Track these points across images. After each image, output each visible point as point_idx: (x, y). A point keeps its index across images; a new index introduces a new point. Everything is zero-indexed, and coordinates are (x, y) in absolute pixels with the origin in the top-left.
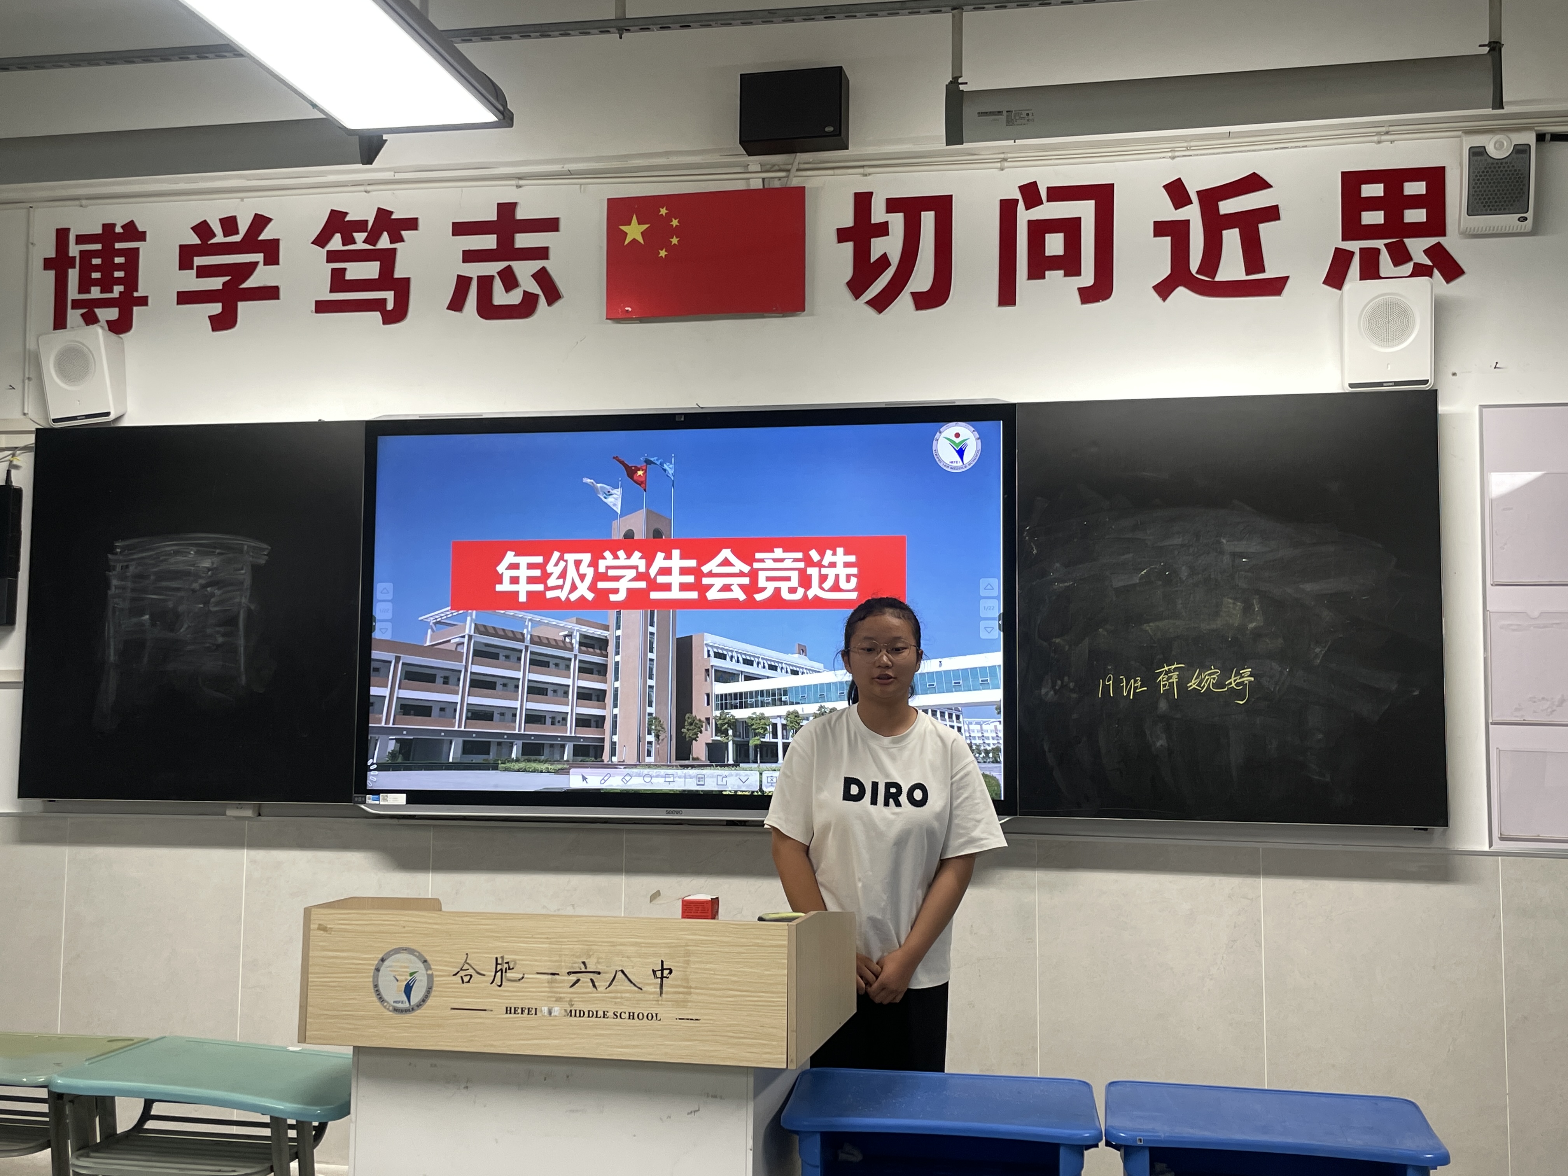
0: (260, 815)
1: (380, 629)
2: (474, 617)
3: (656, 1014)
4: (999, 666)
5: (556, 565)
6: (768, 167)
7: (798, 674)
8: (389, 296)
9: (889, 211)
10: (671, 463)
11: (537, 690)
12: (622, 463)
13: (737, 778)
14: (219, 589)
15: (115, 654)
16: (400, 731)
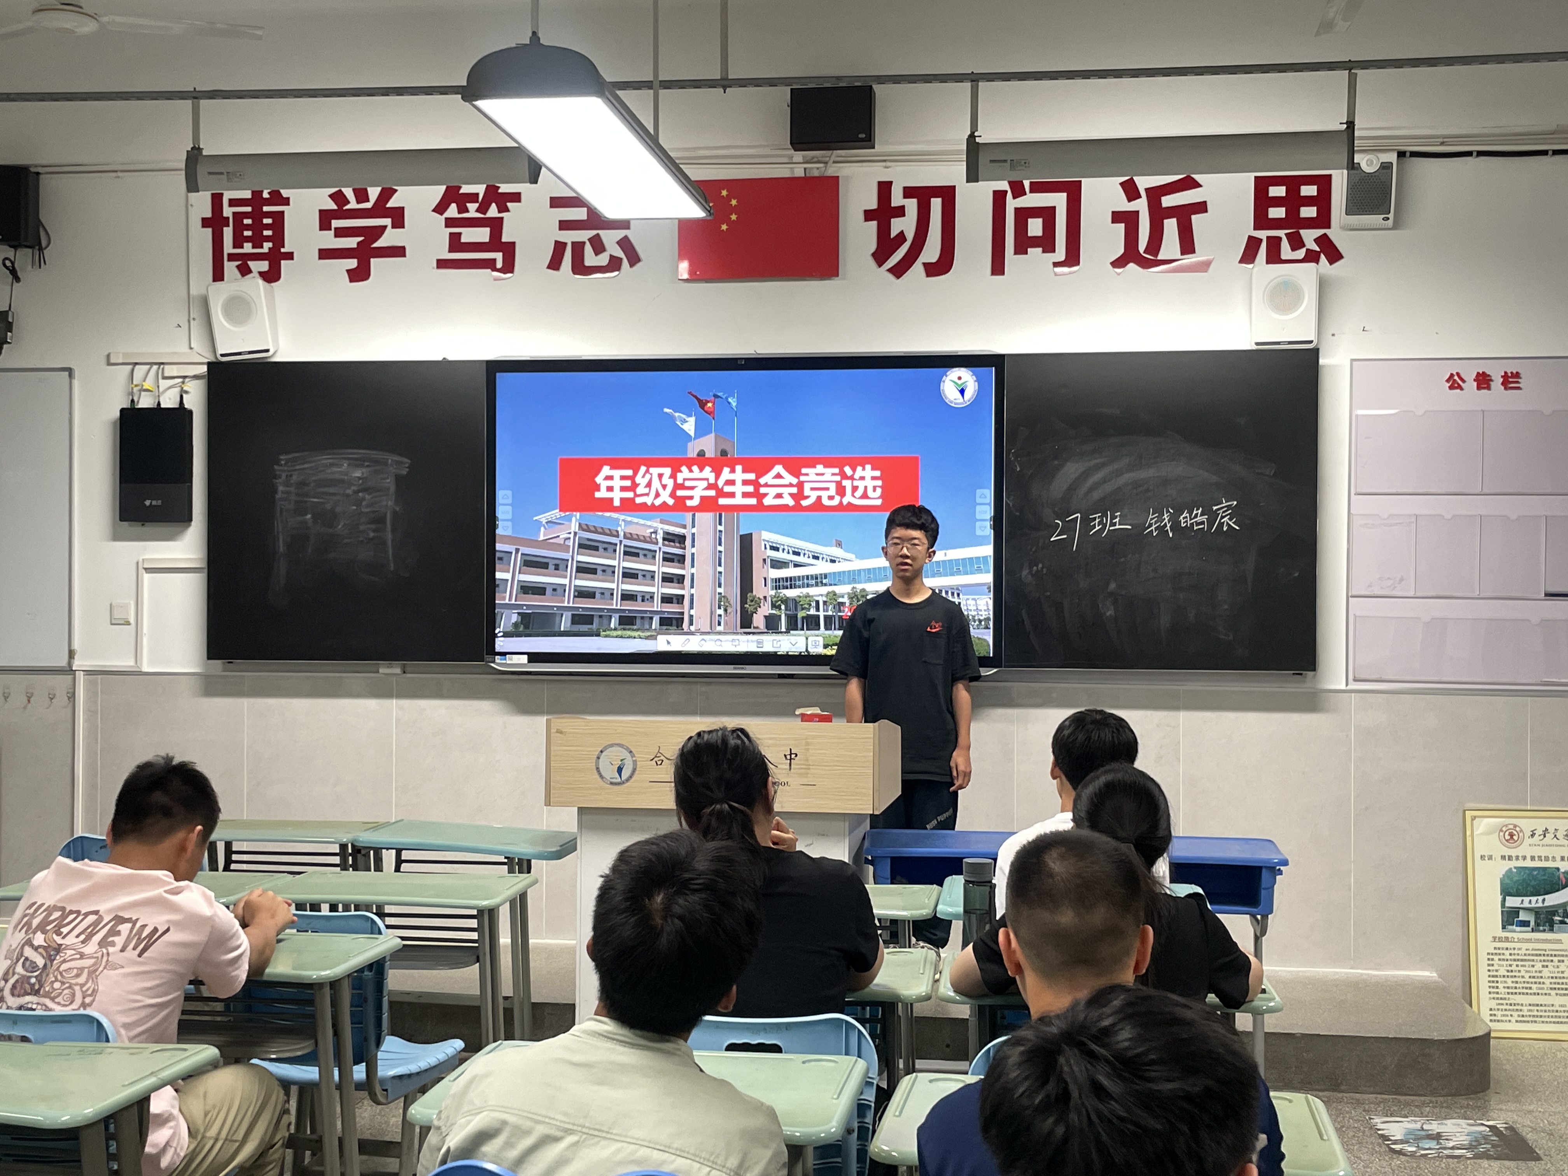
0: (404, 673)
1: (503, 527)
2: (578, 517)
3: (787, 782)
4: (990, 556)
5: (644, 476)
6: (809, 160)
7: (835, 563)
8: (498, 256)
10: (734, 397)
11: (629, 575)
12: (695, 397)
13: (789, 642)
14: (369, 494)
15: (284, 546)
16: (521, 606)
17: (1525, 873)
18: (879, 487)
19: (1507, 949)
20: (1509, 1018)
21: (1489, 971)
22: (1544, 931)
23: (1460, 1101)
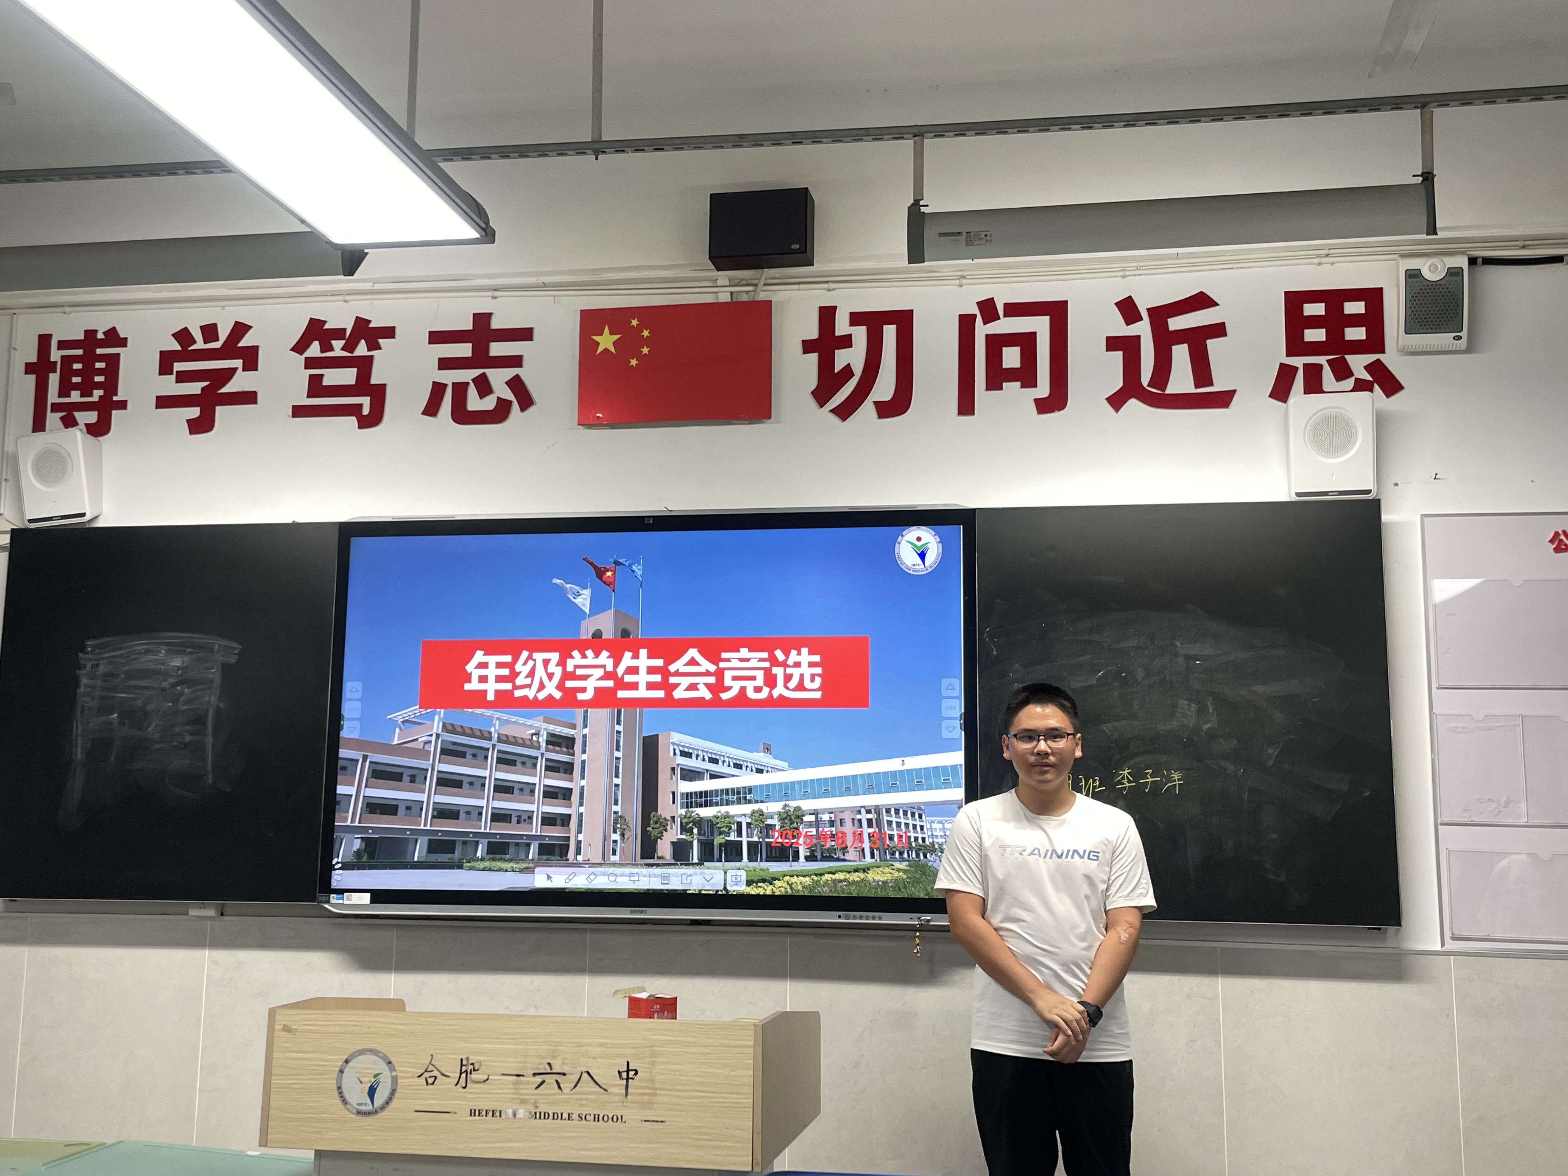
0: (222, 915)
1: (349, 728)
2: (442, 715)
3: (622, 1117)
4: (961, 765)
5: (525, 664)
6: (736, 281)
7: (763, 773)
8: (365, 402)
9: (852, 324)
10: (640, 565)
11: (503, 789)
12: (592, 564)
13: (702, 876)
14: (189, 688)
15: (82, 753)
16: (365, 830)
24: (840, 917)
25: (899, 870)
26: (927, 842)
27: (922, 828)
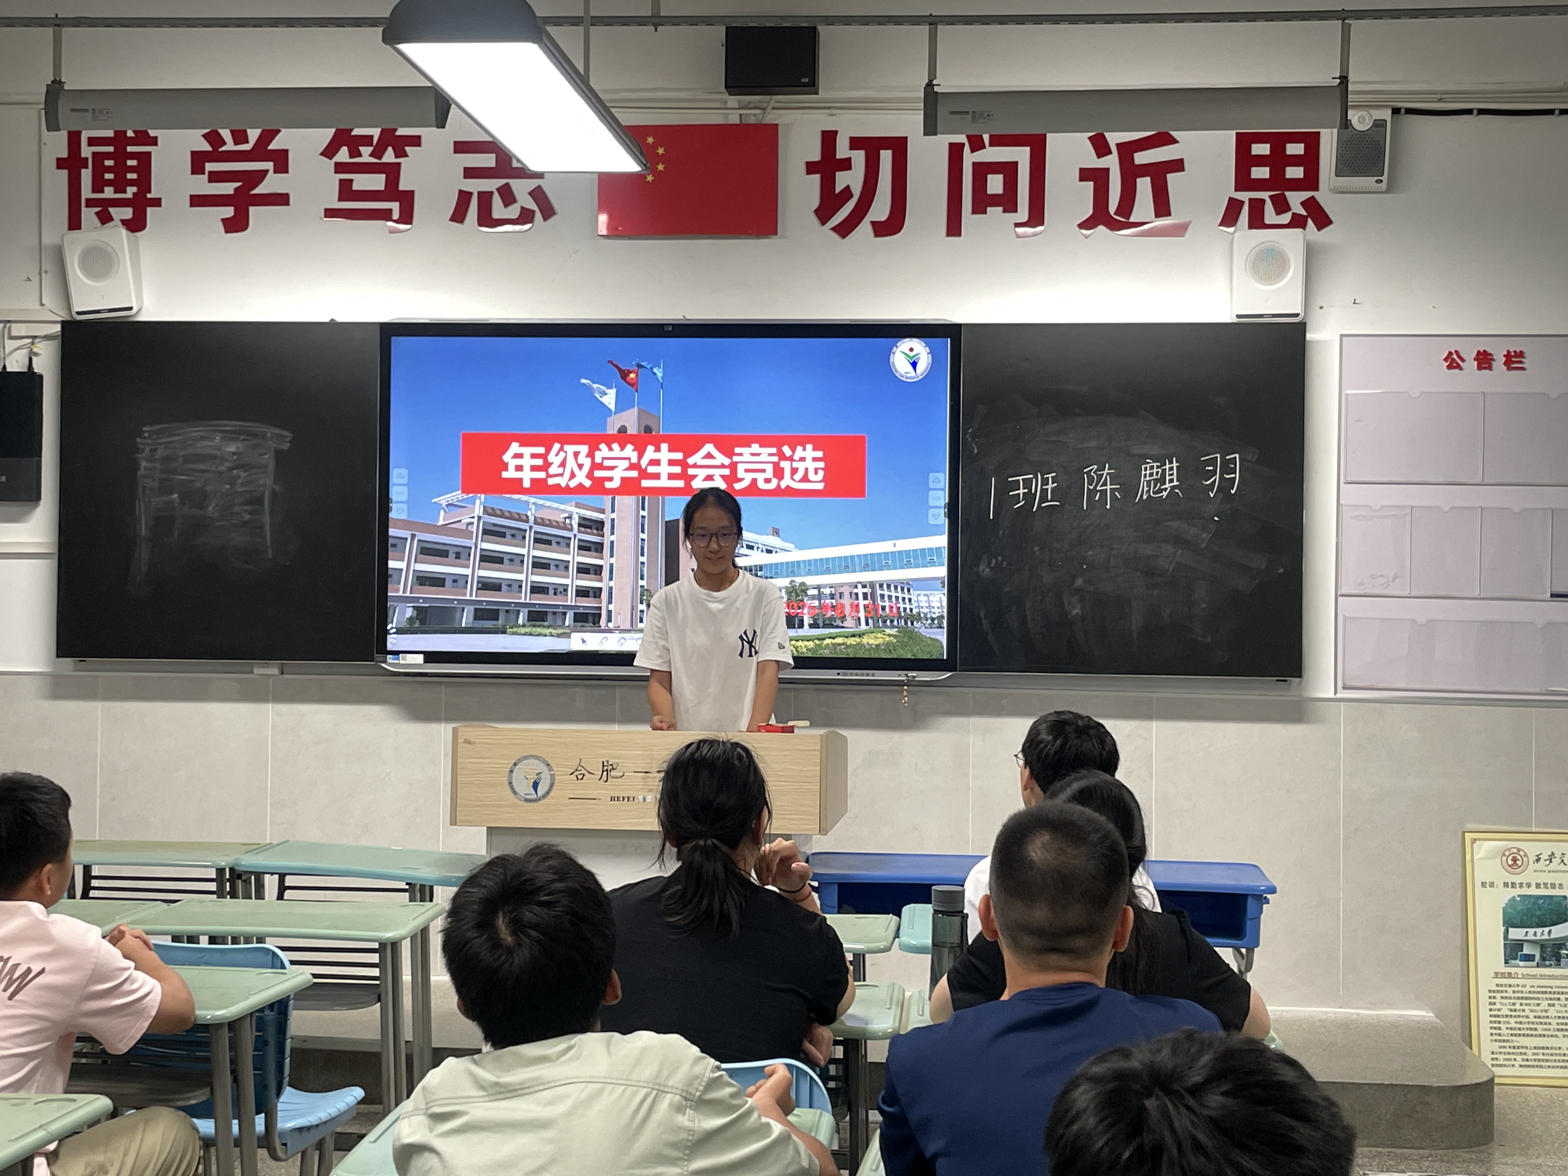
0: (282, 673)
1: (397, 510)
2: (483, 500)
4: (944, 547)
5: (557, 455)
6: (745, 105)
7: (773, 553)
8: (395, 206)
9: (852, 148)
10: (660, 368)
11: (540, 565)
12: (616, 366)
14: (245, 471)
15: (146, 530)
16: (417, 599)
17: (1530, 902)
18: (822, 469)
19: (1510, 986)
20: (1513, 1062)
21: (1491, 1010)
22: (1550, 966)
23: (1462, 1154)
24: (838, 674)
25: (889, 635)
26: (914, 612)
27: (910, 600)
